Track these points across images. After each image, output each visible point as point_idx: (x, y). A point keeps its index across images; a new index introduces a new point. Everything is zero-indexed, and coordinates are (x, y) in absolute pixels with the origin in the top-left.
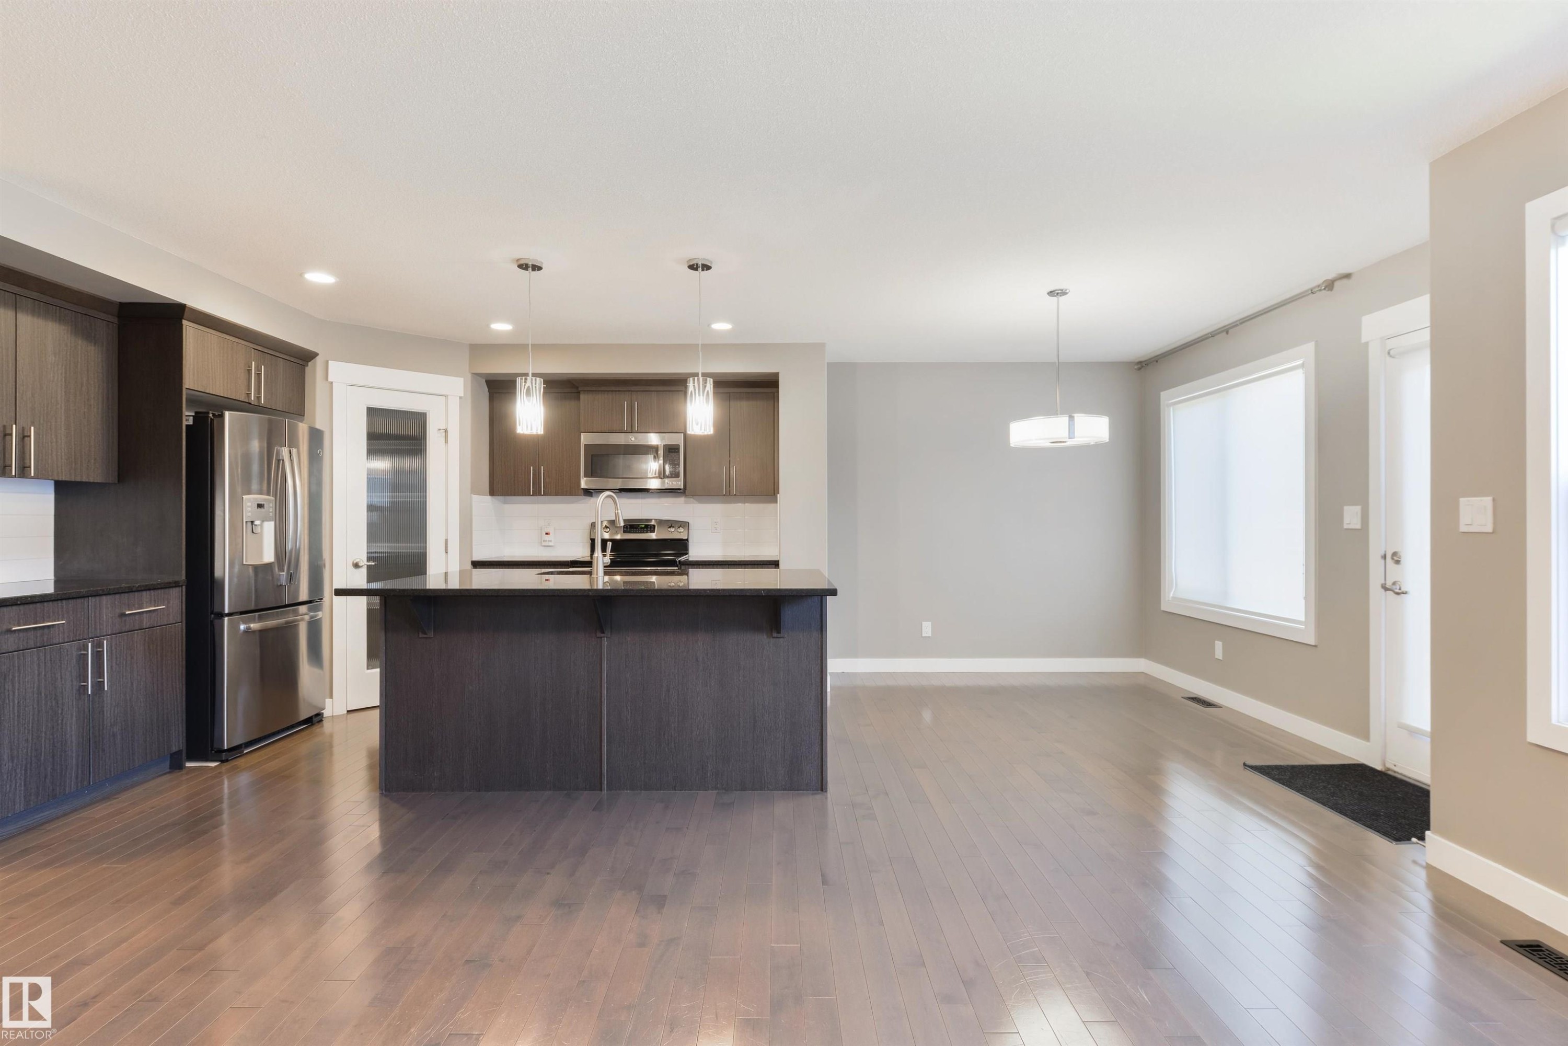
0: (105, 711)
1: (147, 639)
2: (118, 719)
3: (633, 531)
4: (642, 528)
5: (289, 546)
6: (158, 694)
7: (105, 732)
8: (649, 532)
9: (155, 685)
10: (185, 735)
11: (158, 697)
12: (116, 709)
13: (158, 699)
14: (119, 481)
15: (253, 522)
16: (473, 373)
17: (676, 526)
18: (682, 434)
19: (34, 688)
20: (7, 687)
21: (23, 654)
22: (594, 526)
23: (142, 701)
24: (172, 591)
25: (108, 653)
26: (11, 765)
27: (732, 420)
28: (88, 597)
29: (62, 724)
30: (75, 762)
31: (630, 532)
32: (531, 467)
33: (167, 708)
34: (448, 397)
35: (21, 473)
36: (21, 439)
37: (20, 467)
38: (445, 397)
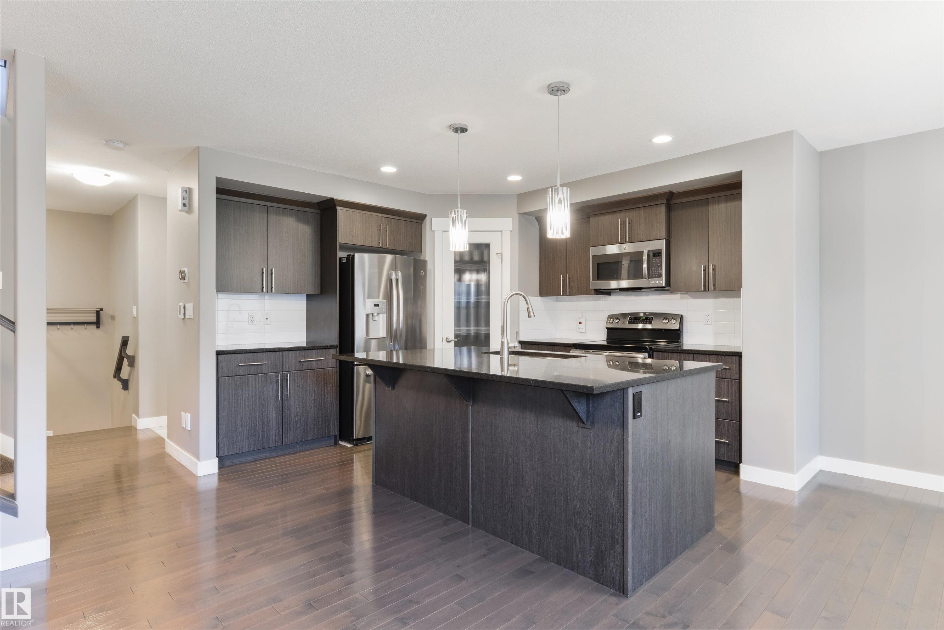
0: (291, 409)
1: (315, 374)
2: (298, 413)
3: (636, 322)
4: (643, 319)
5: (395, 326)
6: (322, 404)
7: (291, 419)
8: (648, 323)
9: (320, 399)
10: (338, 427)
11: (322, 405)
12: (297, 409)
13: (322, 406)
14: (321, 293)
15: (372, 314)
16: (520, 214)
17: (672, 318)
18: (664, 240)
19: (253, 394)
20: (239, 392)
21: (247, 377)
22: (610, 317)
23: (312, 406)
24: (330, 351)
25: (292, 380)
26: (241, 429)
27: (710, 223)
28: (281, 351)
29: (267, 412)
30: (274, 432)
31: (633, 323)
32: (562, 275)
33: (328, 412)
34: (503, 232)
35: (270, 291)
36: (270, 275)
37: (270, 288)
38: (501, 232)
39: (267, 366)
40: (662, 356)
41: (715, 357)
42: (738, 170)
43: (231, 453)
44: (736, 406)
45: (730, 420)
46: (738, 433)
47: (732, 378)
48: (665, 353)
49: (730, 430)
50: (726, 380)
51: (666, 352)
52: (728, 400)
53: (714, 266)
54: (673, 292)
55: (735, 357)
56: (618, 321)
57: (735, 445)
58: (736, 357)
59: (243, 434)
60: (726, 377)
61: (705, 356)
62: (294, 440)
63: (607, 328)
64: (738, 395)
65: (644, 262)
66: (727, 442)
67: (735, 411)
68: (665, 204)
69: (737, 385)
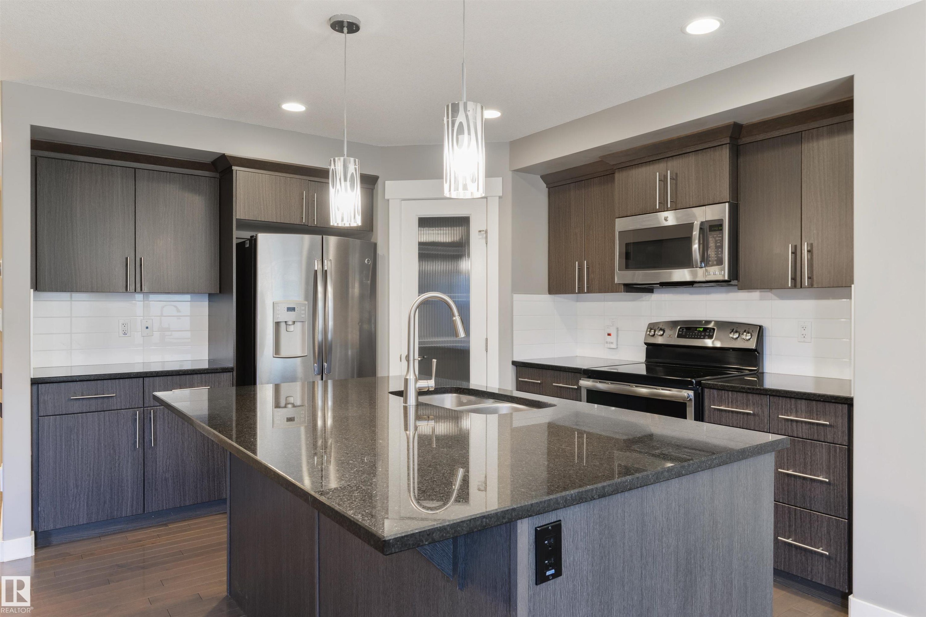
2: (170, 467)
3: (689, 335)
4: (699, 332)
6: (208, 453)
7: (157, 476)
8: (707, 337)
12: (168, 462)
14: (220, 292)
15: (286, 322)
16: (515, 171)
17: (745, 331)
18: (727, 204)
19: (95, 440)
20: (72, 437)
21: (86, 415)
22: (652, 327)
23: (193, 457)
24: (222, 375)
25: (160, 419)
26: (75, 490)
27: (804, 172)
28: (141, 377)
29: (119, 466)
30: (130, 495)
31: (684, 337)
32: (577, 262)
33: (218, 464)
34: (488, 198)
35: (138, 289)
36: (139, 267)
37: (138, 285)
38: (486, 199)
39: (118, 399)
40: (718, 395)
41: (806, 403)
42: (845, 74)
43: (58, 526)
44: (842, 491)
45: (832, 515)
46: (846, 540)
47: (836, 443)
48: (723, 392)
49: (832, 533)
50: (825, 445)
51: (724, 390)
52: (827, 480)
53: (811, 245)
54: (743, 287)
55: (840, 405)
56: (662, 332)
57: (840, 559)
58: (843, 405)
59: (79, 499)
60: (824, 439)
61: (788, 400)
62: (163, 506)
63: (646, 344)
64: (846, 472)
65: (694, 242)
66: (826, 555)
67: (841, 499)
68: (728, 144)
69: (845, 455)
